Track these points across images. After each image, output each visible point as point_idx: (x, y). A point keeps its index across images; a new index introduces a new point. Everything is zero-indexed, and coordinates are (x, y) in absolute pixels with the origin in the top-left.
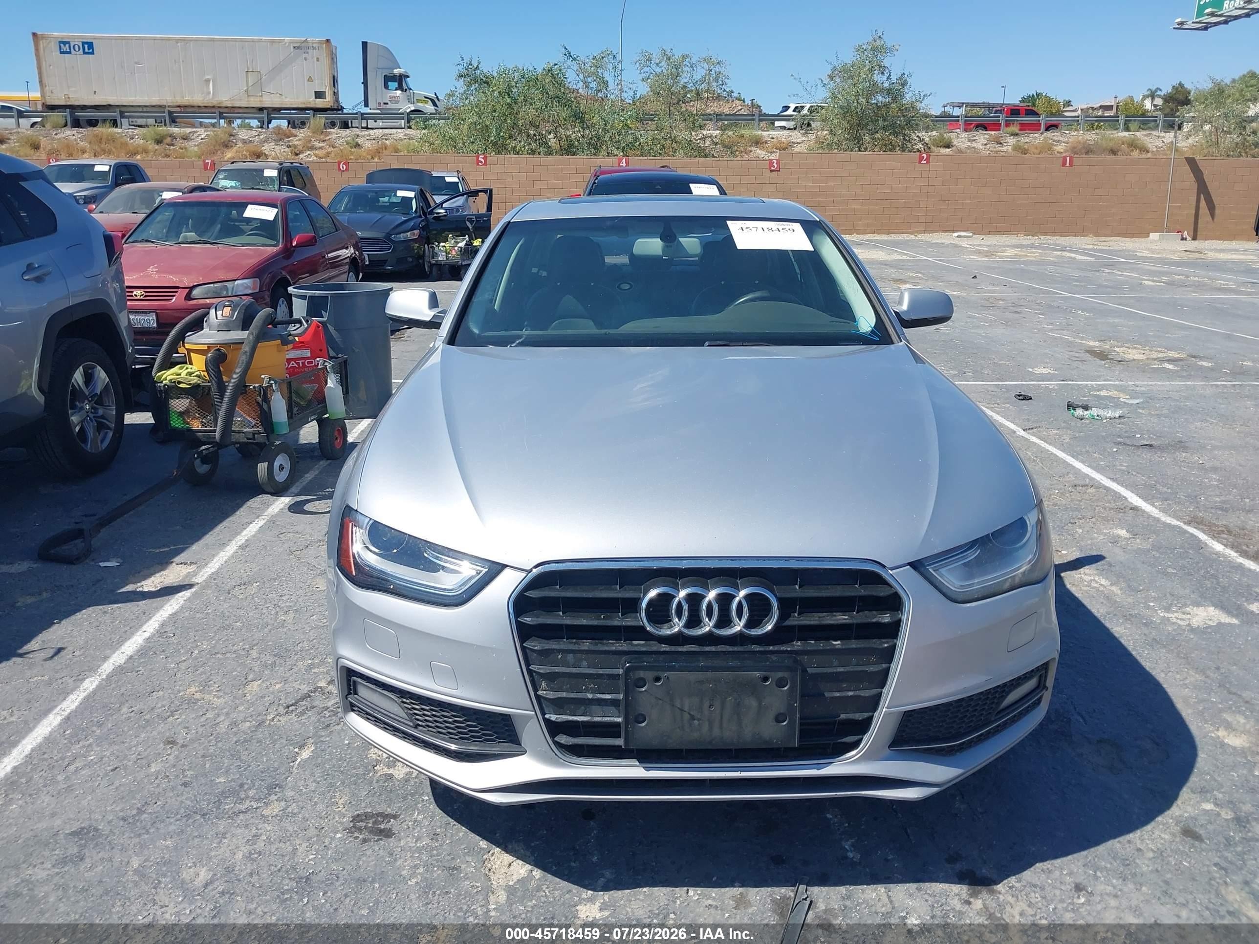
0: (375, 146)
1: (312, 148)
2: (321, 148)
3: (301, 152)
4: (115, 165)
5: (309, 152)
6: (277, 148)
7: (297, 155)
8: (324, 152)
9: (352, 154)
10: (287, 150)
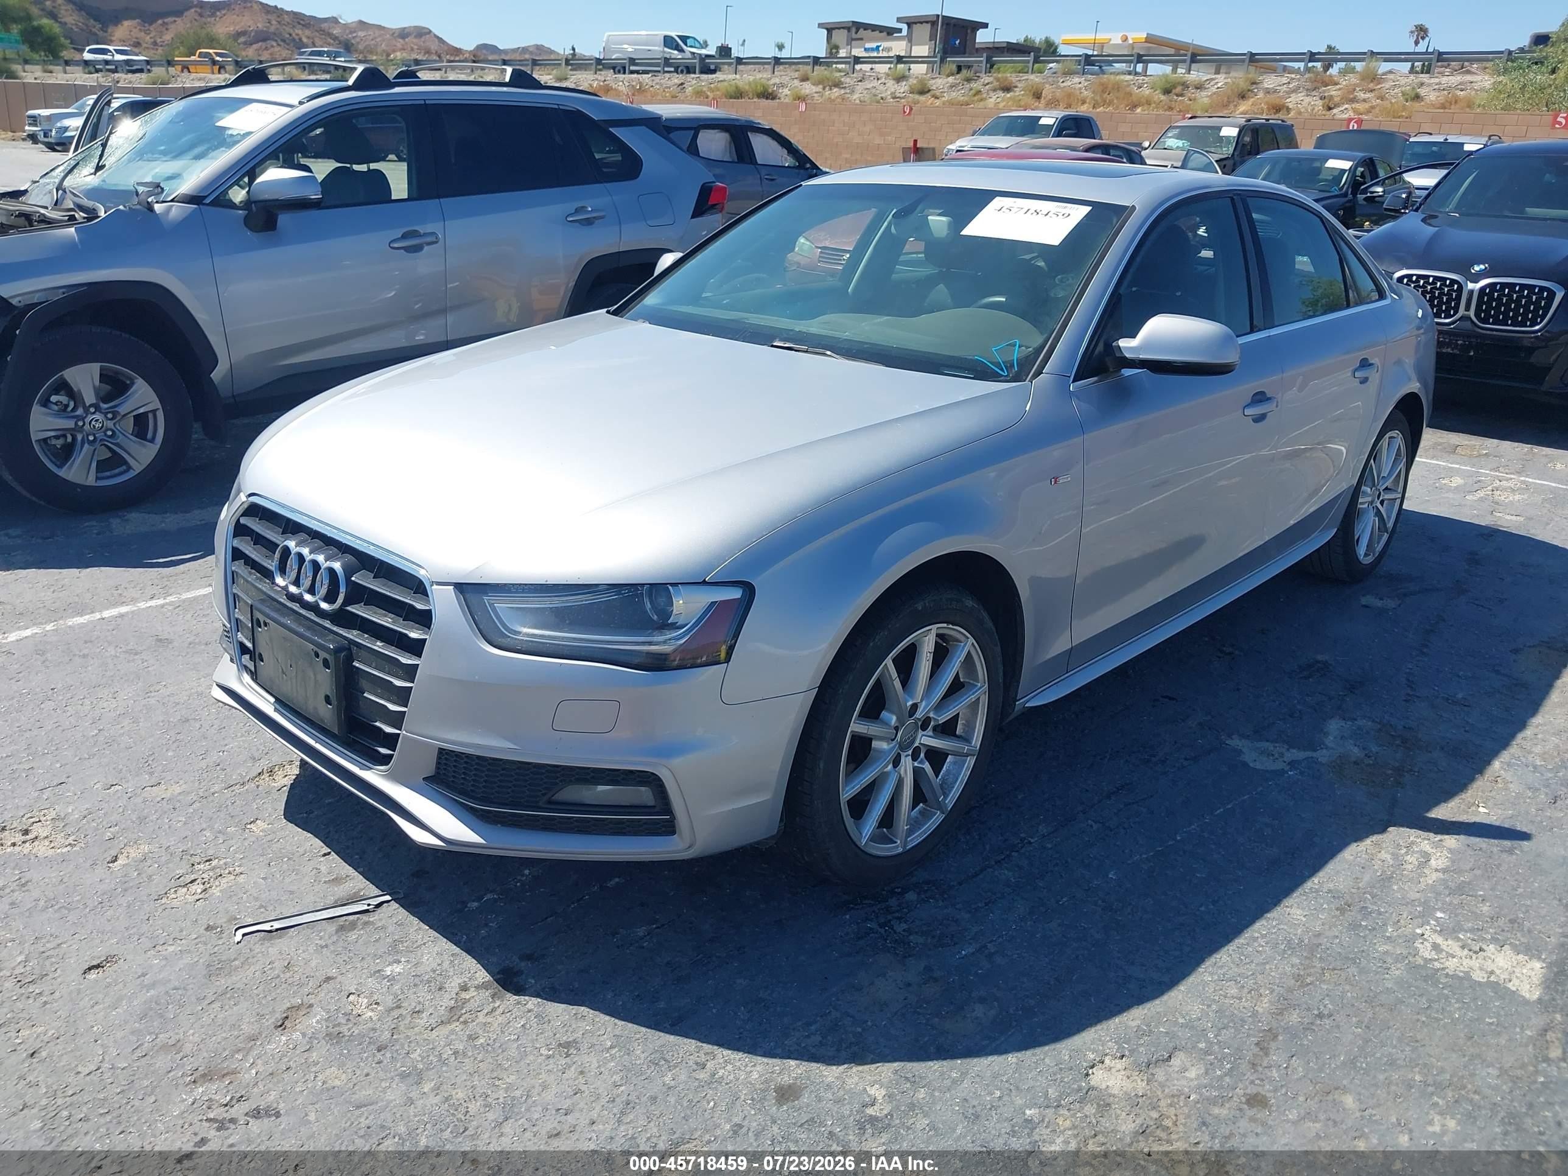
0: (1442, 99)
1: (1353, 100)
2: (1364, 100)
3: (1337, 106)
4: (1062, 118)
5: (1346, 106)
6: (1308, 99)
7: (1330, 109)
8: (1367, 106)
9: (1404, 108)
10: (1320, 103)
